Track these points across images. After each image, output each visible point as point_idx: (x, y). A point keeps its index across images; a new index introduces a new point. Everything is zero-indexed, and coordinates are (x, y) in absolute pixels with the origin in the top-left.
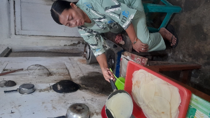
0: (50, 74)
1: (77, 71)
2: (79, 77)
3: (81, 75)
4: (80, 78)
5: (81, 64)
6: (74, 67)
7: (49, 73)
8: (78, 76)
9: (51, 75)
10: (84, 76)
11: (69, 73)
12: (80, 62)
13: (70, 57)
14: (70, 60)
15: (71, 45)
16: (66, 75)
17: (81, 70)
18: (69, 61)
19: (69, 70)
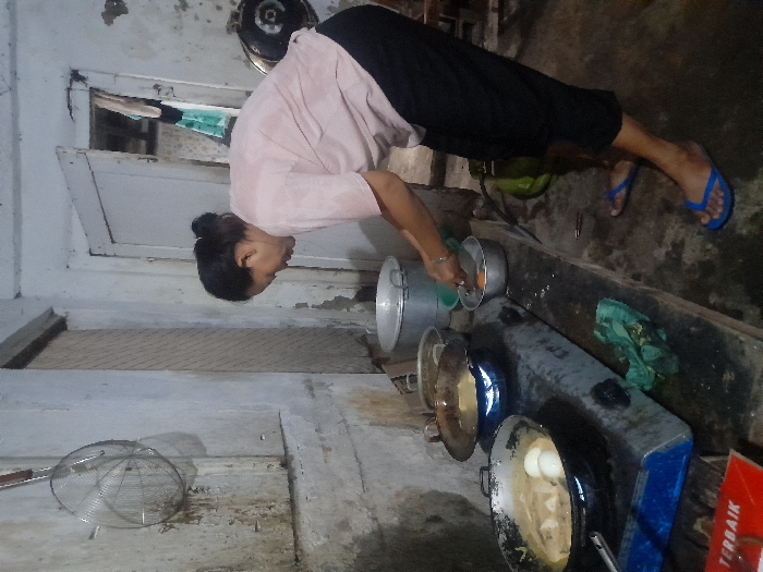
0: (181, 507)
1: (341, 483)
2: (347, 538)
3: (362, 525)
4: (357, 550)
5: (364, 425)
6: (326, 449)
7: (179, 498)
8: (344, 525)
9: (188, 519)
10: (380, 533)
11: (292, 502)
12: (361, 409)
13: (315, 378)
14: (313, 396)
15: (326, 306)
16: (275, 516)
17: (362, 475)
18: (305, 401)
19: (297, 473)
